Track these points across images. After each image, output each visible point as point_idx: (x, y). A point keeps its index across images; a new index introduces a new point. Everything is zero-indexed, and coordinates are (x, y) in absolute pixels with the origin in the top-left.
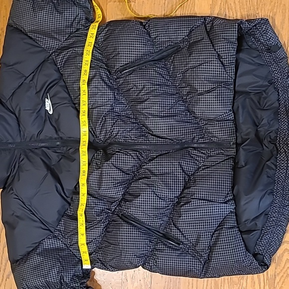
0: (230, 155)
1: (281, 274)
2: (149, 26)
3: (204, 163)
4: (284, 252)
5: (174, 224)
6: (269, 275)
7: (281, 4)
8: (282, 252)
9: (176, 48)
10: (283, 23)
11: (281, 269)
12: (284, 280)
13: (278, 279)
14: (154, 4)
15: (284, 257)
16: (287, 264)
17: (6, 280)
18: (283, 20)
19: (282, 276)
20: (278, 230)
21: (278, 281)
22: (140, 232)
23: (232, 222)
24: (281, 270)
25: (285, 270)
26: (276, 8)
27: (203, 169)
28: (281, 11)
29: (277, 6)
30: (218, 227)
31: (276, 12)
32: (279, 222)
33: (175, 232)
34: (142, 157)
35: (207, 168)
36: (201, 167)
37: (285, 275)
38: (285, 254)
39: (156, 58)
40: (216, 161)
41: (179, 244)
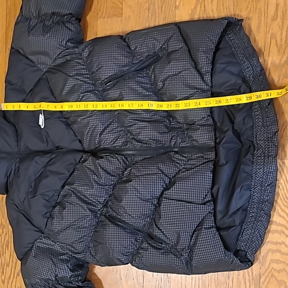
0: (210, 158)
1: (266, 274)
2: (128, 39)
3: (184, 165)
4: (268, 252)
5: (156, 225)
6: (254, 275)
7: (256, 8)
8: (266, 252)
9: (156, 57)
10: (259, 26)
11: (266, 268)
12: (270, 280)
13: (262, 279)
14: (139, 17)
15: (268, 257)
16: (271, 264)
17: (17, 277)
18: (260, 23)
19: (268, 276)
20: (259, 225)
21: (264, 280)
22: (126, 232)
23: (210, 222)
24: (266, 270)
25: (270, 270)
26: (252, 13)
27: (183, 172)
28: (257, 16)
29: (253, 11)
30: (197, 227)
31: (252, 17)
32: (259, 218)
33: (157, 233)
34: (128, 161)
35: (187, 170)
36: (181, 170)
37: (270, 275)
38: (269, 254)
39: (138, 69)
40: (196, 164)
41: (162, 244)
